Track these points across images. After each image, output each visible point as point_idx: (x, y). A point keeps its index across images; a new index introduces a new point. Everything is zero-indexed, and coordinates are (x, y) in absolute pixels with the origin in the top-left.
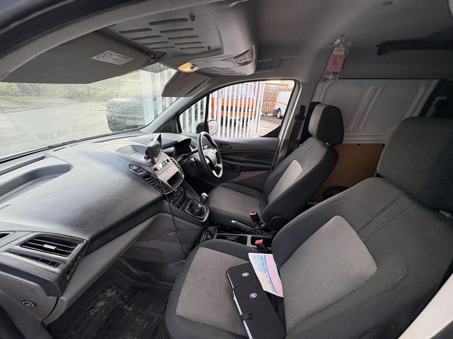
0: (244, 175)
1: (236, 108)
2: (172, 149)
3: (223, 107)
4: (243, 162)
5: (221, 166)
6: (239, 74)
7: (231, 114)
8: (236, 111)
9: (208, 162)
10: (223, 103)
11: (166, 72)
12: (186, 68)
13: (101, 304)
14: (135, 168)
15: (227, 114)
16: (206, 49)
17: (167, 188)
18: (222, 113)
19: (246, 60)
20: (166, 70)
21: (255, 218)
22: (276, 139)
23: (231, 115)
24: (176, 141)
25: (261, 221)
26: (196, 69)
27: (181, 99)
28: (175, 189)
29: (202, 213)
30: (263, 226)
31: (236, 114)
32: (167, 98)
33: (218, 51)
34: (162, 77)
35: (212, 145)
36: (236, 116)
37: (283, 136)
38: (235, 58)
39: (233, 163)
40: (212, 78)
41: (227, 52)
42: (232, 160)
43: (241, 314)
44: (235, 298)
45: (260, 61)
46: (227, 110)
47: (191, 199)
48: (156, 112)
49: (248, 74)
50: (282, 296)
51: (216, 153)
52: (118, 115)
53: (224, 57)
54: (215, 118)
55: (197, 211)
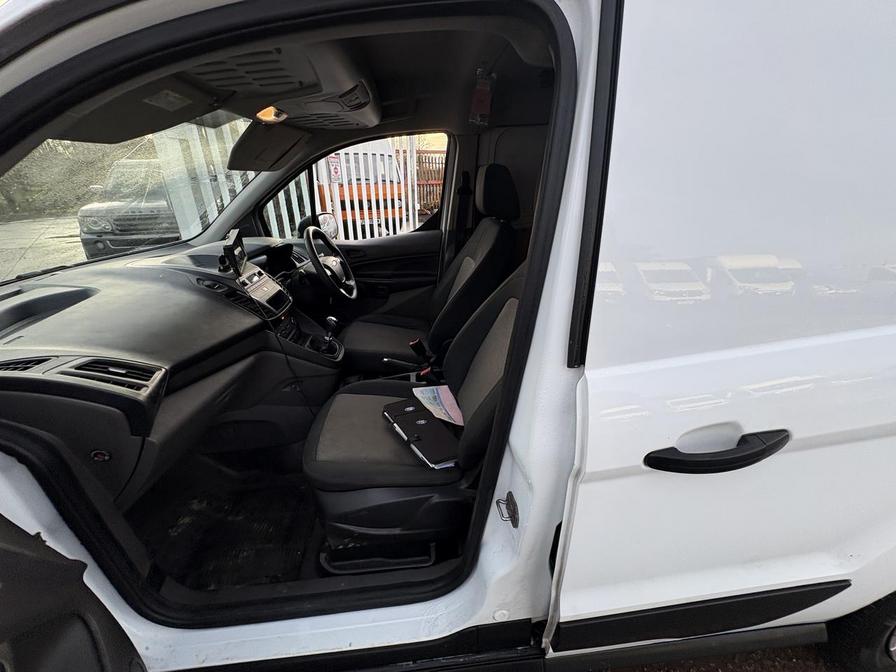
0: (396, 300)
1: (369, 201)
2: (264, 257)
3: (343, 203)
4: (389, 277)
5: (352, 283)
6: (355, 127)
7: (362, 214)
8: (370, 208)
9: (329, 273)
10: (342, 195)
11: (226, 128)
12: (268, 115)
13: (187, 520)
14: (207, 283)
15: (353, 215)
16: (297, 85)
17: (268, 311)
18: (344, 215)
19: (357, 101)
20: (227, 125)
21: (418, 348)
22: (436, 231)
23: (362, 218)
24: (268, 246)
25: (429, 353)
26: (284, 117)
27: (264, 174)
28: (281, 313)
29: (332, 350)
30: (432, 360)
31: (370, 214)
32: (237, 174)
33: (315, 87)
34: (220, 138)
35: (332, 250)
36: (371, 218)
37: (445, 225)
38: (340, 97)
39: (373, 281)
40: (310, 135)
41: (327, 88)
42: (371, 276)
43: (406, 438)
44: (398, 429)
45: (385, 104)
46: (353, 208)
47: (309, 335)
48: (203, 217)
49: (371, 126)
50: (462, 424)
51: (341, 263)
52: (112, 237)
53: (323, 95)
54: (329, 209)
55: (324, 348)
